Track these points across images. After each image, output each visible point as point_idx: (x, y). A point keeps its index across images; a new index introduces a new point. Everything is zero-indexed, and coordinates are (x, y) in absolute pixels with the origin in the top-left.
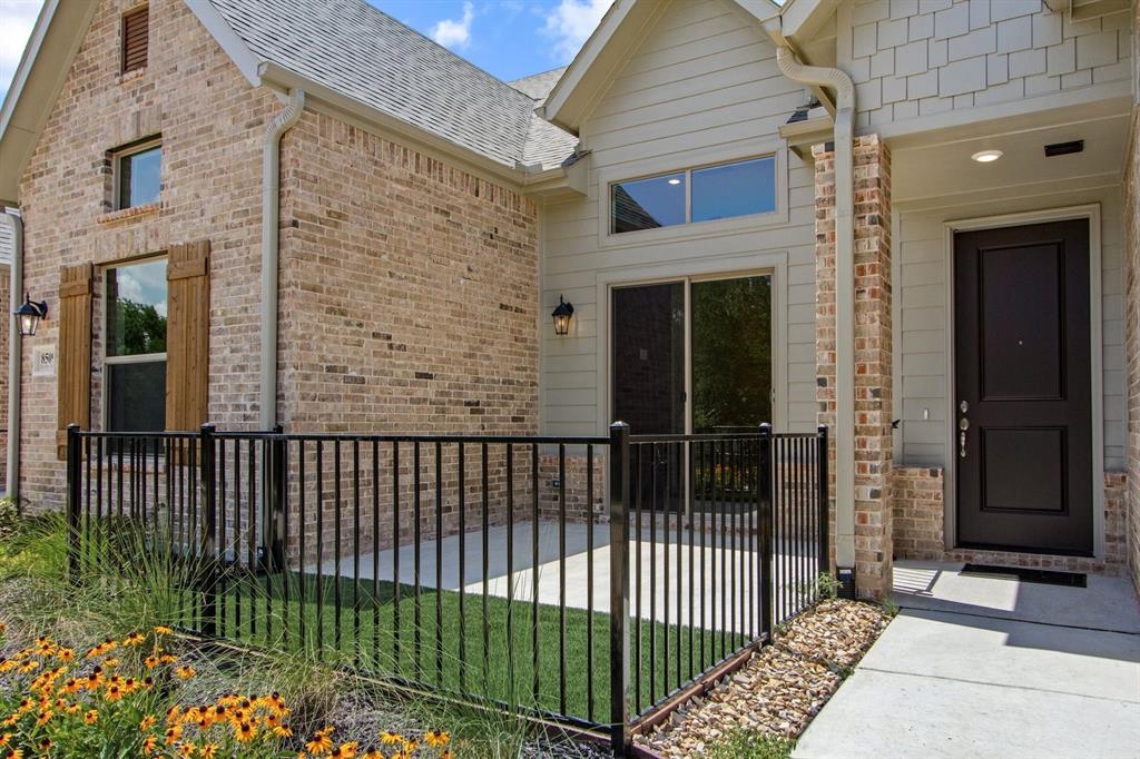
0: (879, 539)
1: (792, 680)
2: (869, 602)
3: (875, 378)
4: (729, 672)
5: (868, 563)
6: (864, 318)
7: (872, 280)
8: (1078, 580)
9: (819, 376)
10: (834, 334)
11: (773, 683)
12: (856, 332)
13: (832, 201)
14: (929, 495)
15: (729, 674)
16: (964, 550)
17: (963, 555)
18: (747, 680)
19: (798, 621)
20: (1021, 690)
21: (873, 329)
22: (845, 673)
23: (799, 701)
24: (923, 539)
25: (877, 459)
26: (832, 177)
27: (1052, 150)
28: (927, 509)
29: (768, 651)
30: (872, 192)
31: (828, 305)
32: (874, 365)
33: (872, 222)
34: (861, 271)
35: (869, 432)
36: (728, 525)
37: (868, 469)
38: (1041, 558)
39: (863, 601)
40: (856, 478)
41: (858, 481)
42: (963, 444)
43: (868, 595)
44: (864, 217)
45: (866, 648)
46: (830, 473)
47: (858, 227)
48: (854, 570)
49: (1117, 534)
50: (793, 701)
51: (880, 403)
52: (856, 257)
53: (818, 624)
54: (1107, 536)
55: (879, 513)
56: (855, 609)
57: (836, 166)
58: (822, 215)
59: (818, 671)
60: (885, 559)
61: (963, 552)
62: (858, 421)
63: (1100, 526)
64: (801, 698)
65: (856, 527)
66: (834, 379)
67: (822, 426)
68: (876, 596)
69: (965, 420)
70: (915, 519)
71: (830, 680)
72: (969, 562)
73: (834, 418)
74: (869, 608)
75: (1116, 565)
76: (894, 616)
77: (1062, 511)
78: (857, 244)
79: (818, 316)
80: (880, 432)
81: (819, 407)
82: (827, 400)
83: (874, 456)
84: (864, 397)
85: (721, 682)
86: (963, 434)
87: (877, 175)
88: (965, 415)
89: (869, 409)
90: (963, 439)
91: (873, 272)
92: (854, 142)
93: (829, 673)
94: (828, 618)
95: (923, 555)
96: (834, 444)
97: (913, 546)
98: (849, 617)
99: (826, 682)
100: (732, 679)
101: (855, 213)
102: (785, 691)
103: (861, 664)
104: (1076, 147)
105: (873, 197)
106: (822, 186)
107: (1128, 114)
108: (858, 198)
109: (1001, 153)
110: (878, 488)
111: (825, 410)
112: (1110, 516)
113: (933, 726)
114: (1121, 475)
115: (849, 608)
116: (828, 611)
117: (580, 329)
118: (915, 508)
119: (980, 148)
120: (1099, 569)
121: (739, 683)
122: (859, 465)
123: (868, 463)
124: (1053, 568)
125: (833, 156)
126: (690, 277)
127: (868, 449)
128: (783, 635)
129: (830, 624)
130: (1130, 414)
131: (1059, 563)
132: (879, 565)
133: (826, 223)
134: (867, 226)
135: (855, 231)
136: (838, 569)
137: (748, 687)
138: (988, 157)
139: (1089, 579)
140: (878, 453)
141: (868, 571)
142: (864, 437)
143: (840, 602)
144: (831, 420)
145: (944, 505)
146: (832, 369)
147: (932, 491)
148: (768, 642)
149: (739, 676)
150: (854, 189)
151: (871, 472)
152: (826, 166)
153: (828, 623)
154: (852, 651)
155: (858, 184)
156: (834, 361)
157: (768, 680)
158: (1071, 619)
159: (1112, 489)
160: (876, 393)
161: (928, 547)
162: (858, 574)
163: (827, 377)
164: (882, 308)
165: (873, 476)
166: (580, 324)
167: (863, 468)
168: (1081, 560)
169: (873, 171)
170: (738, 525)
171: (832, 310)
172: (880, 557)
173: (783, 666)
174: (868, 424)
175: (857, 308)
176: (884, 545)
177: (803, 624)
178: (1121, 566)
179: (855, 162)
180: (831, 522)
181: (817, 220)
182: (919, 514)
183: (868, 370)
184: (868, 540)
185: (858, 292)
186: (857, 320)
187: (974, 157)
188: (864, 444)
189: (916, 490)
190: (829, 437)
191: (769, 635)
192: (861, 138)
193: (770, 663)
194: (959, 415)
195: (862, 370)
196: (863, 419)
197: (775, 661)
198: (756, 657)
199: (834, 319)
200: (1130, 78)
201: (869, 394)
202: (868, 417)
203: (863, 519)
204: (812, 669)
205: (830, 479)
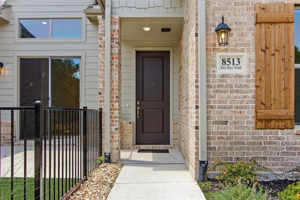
0: (117, 143)
1: (95, 191)
2: (114, 163)
3: (116, 93)
4: (74, 192)
5: (114, 151)
6: (113, 73)
7: (116, 62)
8: (167, 151)
9: (99, 92)
10: (104, 78)
11: (90, 193)
12: (111, 78)
13: (104, 35)
14: (129, 130)
15: (75, 192)
16: (138, 145)
17: (138, 147)
18: (81, 193)
19: (94, 172)
20: (161, 183)
21: (116, 77)
22: (111, 186)
23: (99, 197)
24: (127, 143)
25: (117, 118)
26: (104, 27)
27: (163, 30)
28: (128, 134)
29: (86, 183)
30: (116, 34)
31: (102, 68)
32: (116, 89)
33: (116, 43)
34: (113, 58)
35: (115, 109)
36: (65, 143)
37: (114, 121)
38: (158, 146)
39: (113, 163)
40: (111, 124)
41: (111, 125)
42: (138, 114)
43: (114, 161)
44: (114, 41)
45: (116, 178)
46: (103, 123)
47: (112, 44)
48: (110, 154)
49: (176, 138)
50: (97, 198)
51: (118, 100)
52: (111, 54)
53: (100, 172)
54: (173, 139)
55: (117, 135)
56: (111, 166)
57: (106, 23)
58: (101, 39)
59: (103, 186)
60: (119, 149)
61: (138, 146)
62: (111, 106)
63: (172, 136)
64: (99, 196)
65: (110, 140)
66: (104, 93)
67: (100, 107)
68: (117, 161)
69: (138, 107)
70: (125, 137)
71: (107, 189)
72: (139, 149)
73: (104, 105)
74: (115, 165)
75: (175, 146)
76: (122, 167)
77: (163, 132)
78: (111, 50)
79: (99, 72)
80: (118, 110)
81: (99, 102)
82: (102, 99)
83: (116, 117)
84: (113, 98)
85: (72, 196)
86: (138, 111)
87: (118, 29)
88: (138, 106)
89: (115, 102)
90: (138, 113)
91: (117, 59)
92: (111, 17)
93: (106, 187)
94: (103, 169)
95: (127, 148)
96: (104, 114)
97: (124, 145)
98: (110, 168)
99: (106, 190)
100: (76, 194)
101: (111, 40)
102: (94, 195)
103: (115, 183)
104: (168, 30)
105: (117, 35)
106: (101, 29)
107: (182, 23)
108: (112, 35)
109: (150, 28)
110: (117, 127)
111: (101, 103)
112: (174, 133)
113: (141, 198)
114: (177, 122)
115: (109, 166)
116: (103, 167)
117: (6, 73)
118: (125, 134)
119: (145, 26)
120: (171, 148)
121: (78, 195)
122: (112, 120)
123: (114, 119)
124: (161, 149)
125: (105, 20)
126: (51, 57)
127: (114, 115)
128: (90, 177)
129: (104, 171)
130: (179, 105)
131: (162, 147)
132: (117, 151)
133: (102, 42)
134: (115, 44)
135: (111, 45)
136: (105, 154)
137: (82, 196)
138: (147, 29)
139: (170, 150)
140: (117, 116)
141: (114, 153)
142: (113, 111)
143: (105, 164)
144: (103, 105)
145: (133, 132)
146: (103, 89)
147: (129, 128)
148: (86, 179)
149: (78, 192)
150: (111, 32)
151: (115, 122)
152: (102, 23)
153: (103, 171)
154: (112, 179)
155: (112, 31)
156: (104, 87)
157: (88, 192)
158: (168, 162)
159: (175, 126)
160: (117, 97)
161: (128, 145)
162: (111, 155)
163: (102, 92)
164: (119, 71)
165: (116, 123)
166: (6, 71)
167: (113, 121)
168: (167, 146)
169: (117, 27)
170: (68, 143)
171: (104, 70)
172: (118, 149)
173: (92, 187)
174: (114, 107)
175: (111, 70)
176: (119, 145)
177: (96, 172)
178: (177, 147)
179: (111, 23)
180: (103, 139)
181: (99, 40)
182: (126, 135)
183: (114, 90)
184: (114, 144)
185: (112, 65)
186: (111, 74)
187: (143, 28)
188: (113, 113)
189: (125, 128)
190: (102, 111)
191: (86, 177)
192: (113, 16)
193: (88, 187)
194: (137, 105)
195: (113, 90)
196: (113, 105)
197: (89, 185)
198: (82, 185)
199: (104, 73)
200: (183, 13)
201: (115, 98)
202: (114, 105)
203: (113, 137)
204: (101, 186)
205: (103, 125)
